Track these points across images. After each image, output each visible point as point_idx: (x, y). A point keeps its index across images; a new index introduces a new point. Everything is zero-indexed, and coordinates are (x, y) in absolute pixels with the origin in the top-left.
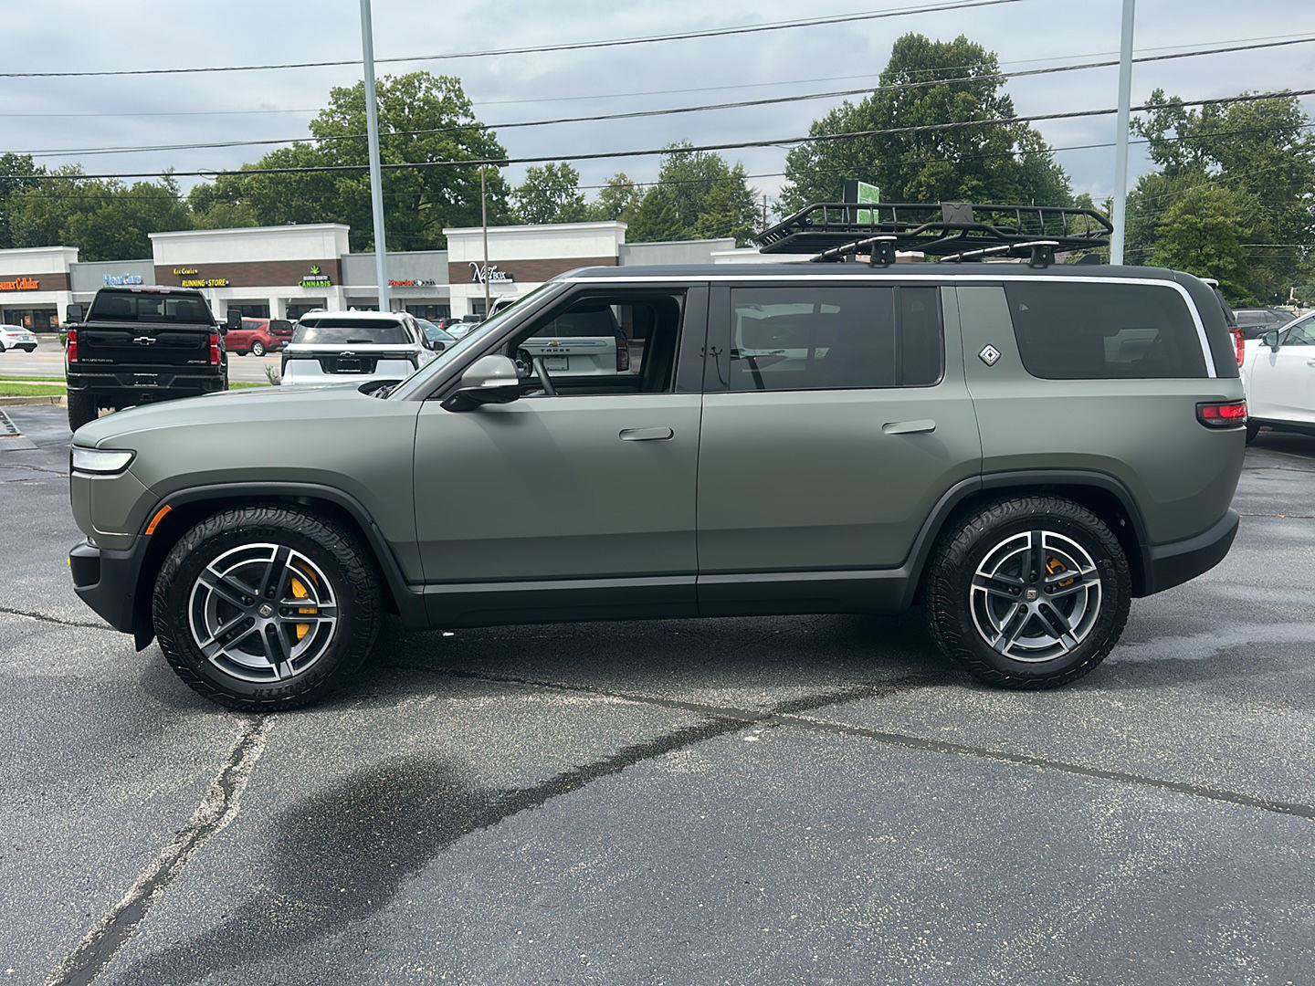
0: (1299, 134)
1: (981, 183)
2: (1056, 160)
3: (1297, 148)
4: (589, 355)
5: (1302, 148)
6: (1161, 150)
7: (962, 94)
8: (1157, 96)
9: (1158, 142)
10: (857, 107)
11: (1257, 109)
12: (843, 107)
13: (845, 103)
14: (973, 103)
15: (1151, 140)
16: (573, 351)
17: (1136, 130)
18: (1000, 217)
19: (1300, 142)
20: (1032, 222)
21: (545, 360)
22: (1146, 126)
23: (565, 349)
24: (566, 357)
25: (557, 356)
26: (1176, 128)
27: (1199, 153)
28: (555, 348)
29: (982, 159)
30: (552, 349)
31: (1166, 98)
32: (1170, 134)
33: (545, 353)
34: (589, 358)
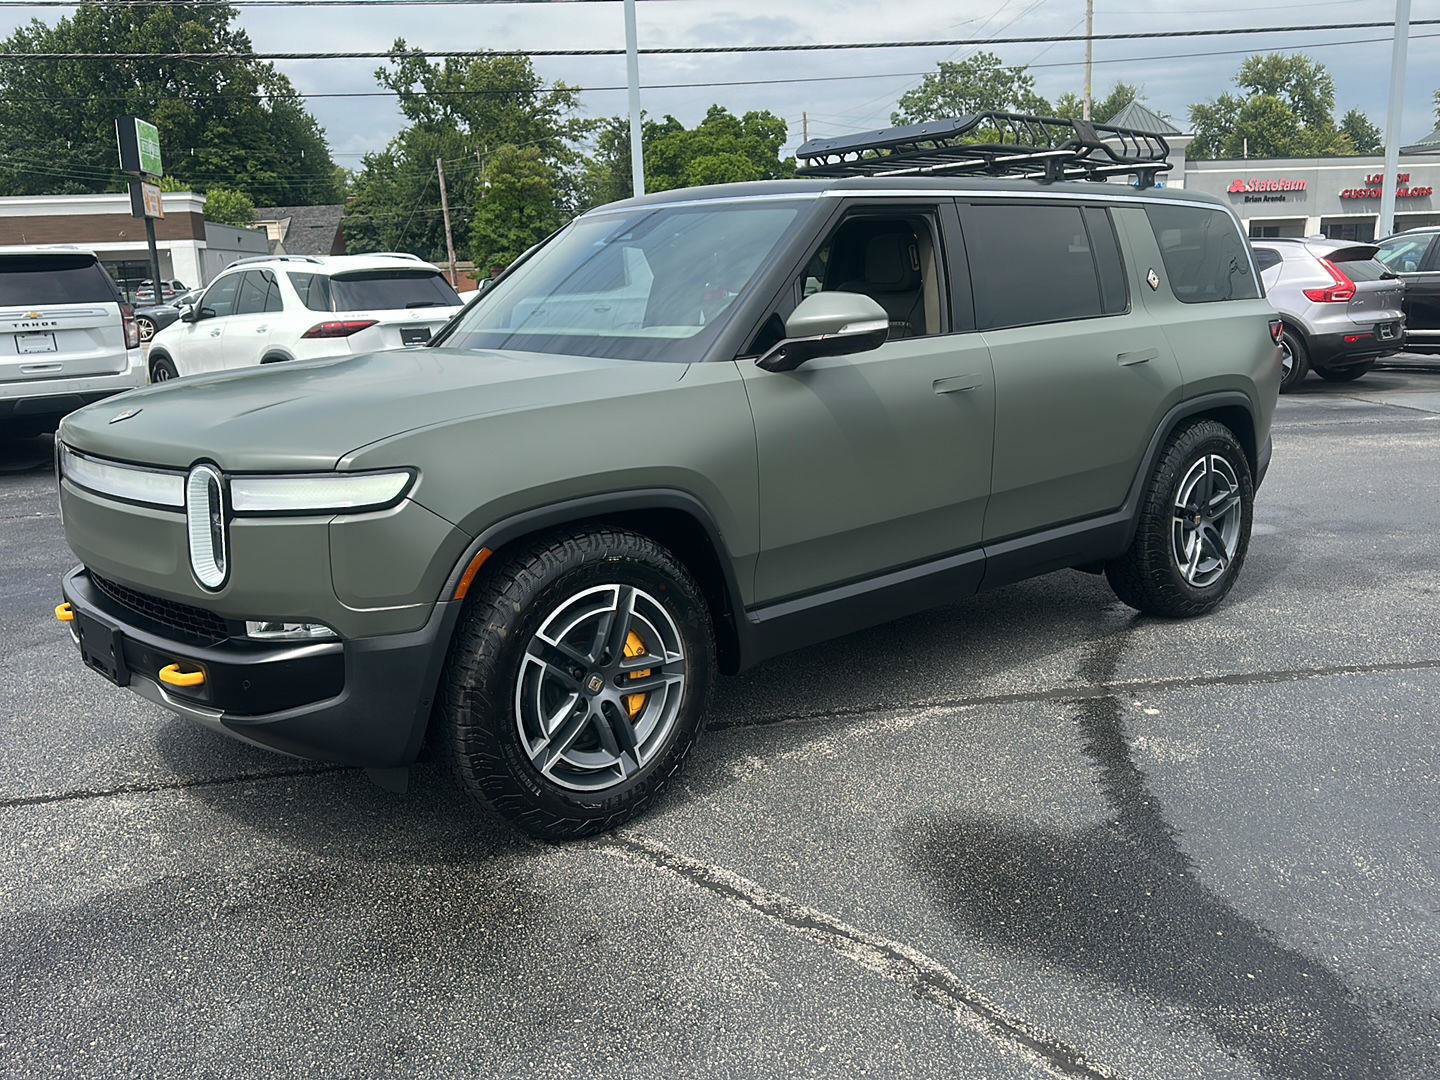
0: (535, 97)
1: (228, 130)
2: (309, 108)
3: (535, 112)
4: (85, 329)
5: (539, 111)
6: (413, 106)
7: (191, 24)
8: (400, 45)
9: (407, 96)
10: (53, 27)
11: (495, 68)
12: (32, 26)
13: (34, 21)
14: (206, 35)
15: (400, 93)
16: (62, 324)
17: (383, 81)
18: (257, 170)
19: (538, 105)
20: (293, 178)
21: (19, 339)
22: (394, 77)
23: (50, 322)
24: (52, 333)
25: (37, 332)
26: (422, 82)
27: (449, 109)
28: (35, 321)
29: (225, 102)
30: (30, 322)
31: (409, 48)
32: (418, 88)
33: (20, 329)
34: (83, 333)
